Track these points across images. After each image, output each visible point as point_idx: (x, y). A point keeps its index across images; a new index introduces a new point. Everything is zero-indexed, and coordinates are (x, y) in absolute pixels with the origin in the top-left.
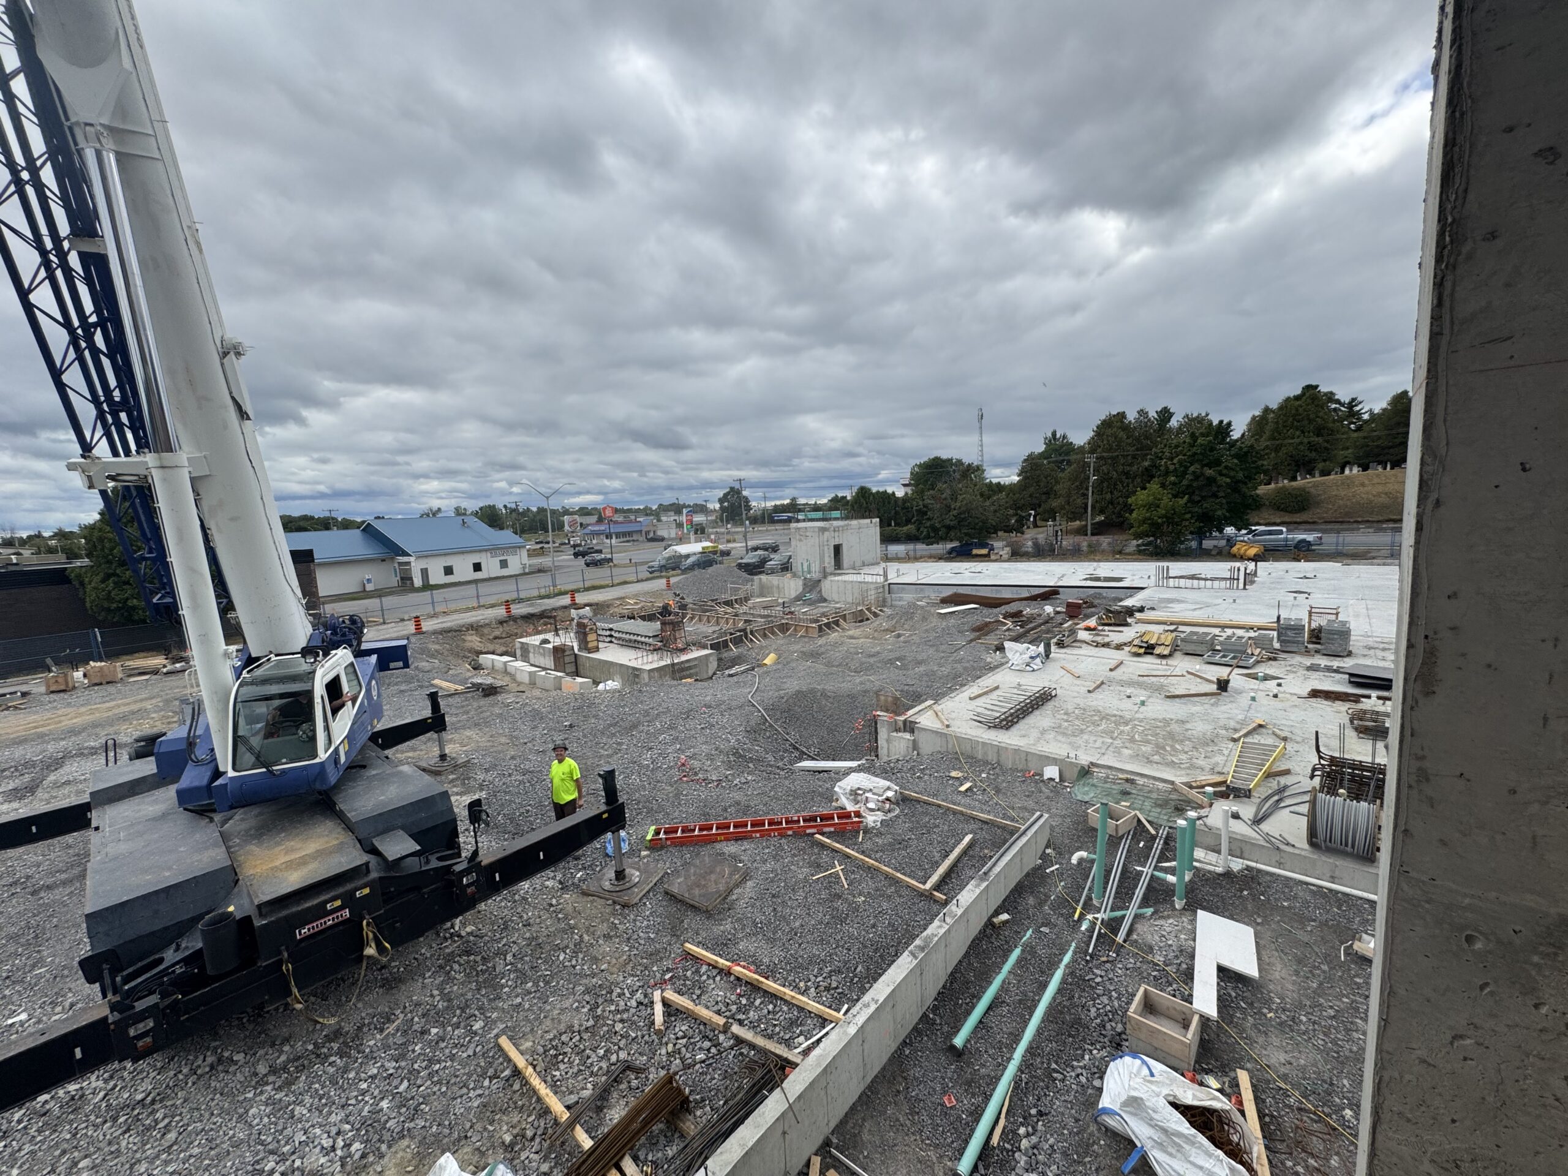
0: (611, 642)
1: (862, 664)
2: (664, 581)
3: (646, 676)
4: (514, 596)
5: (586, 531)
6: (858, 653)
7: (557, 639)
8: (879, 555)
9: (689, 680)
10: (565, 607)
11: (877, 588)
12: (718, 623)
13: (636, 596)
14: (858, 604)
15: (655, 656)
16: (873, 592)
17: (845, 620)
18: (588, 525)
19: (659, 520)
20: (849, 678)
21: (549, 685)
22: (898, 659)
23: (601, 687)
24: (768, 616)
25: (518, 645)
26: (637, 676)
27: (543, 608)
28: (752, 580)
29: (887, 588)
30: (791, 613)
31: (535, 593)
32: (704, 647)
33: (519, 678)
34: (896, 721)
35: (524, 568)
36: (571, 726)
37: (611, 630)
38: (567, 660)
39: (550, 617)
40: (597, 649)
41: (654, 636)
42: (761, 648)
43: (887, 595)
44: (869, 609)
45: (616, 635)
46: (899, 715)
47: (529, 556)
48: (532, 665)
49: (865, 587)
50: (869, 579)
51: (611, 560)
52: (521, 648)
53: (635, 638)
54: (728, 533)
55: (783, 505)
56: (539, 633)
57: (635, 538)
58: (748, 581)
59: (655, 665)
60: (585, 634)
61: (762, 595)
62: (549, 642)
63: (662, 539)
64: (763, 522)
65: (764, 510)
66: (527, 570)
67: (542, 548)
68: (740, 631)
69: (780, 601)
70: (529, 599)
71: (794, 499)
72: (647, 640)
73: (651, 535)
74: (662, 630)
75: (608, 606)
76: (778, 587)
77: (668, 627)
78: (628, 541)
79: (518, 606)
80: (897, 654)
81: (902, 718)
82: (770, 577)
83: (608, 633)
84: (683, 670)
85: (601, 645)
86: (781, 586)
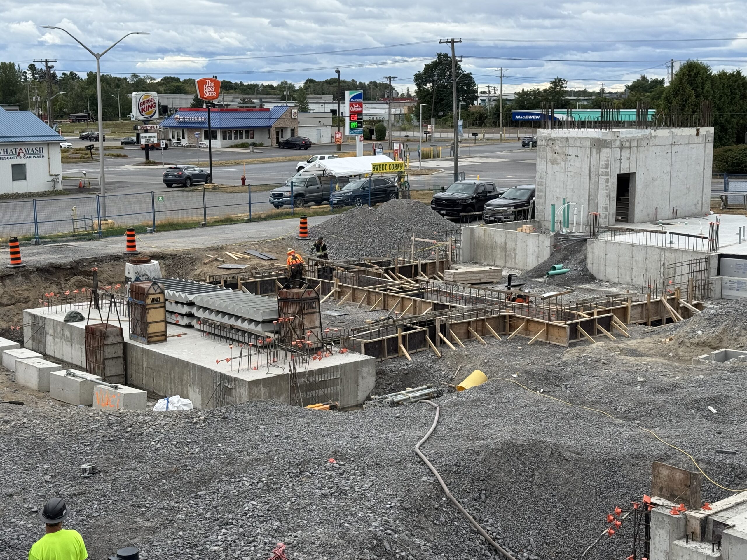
0: (189, 326)
1: (640, 403)
2: (296, 222)
3: (243, 392)
4: (30, 230)
5: (171, 121)
6: (635, 383)
7: (94, 314)
8: (708, 198)
9: (318, 407)
10: (116, 258)
11: (693, 262)
12: (385, 307)
13: (243, 246)
14: (655, 290)
15: (264, 358)
16: (686, 269)
17: (624, 319)
18: (176, 111)
19: (304, 110)
20: (611, 430)
21: (71, 395)
22: (714, 401)
23: (160, 405)
24: (479, 300)
25: (27, 320)
26: (228, 391)
27: (78, 257)
28: (457, 232)
29: (714, 263)
30: (523, 298)
31: (67, 228)
32: (354, 348)
33: (21, 377)
34: (686, 519)
35: (54, 182)
36: (94, 471)
37: (191, 304)
38: (110, 352)
39: (88, 274)
40: (163, 337)
41: (265, 322)
42: (459, 358)
43: (714, 277)
44: (673, 302)
45: (199, 314)
46: (695, 507)
47: (65, 160)
48: (46, 357)
49: (670, 257)
50: (681, 243)
51: (208, 178)
52: (33, 326)
53: (231, 321)
54: (428, 141)
55: (536, 94)
56: (66, 300)
57: (257, 139)
58: (448, 233)
59: (261, 374)
60: (144, 309)
61: (473, 260)
62: (82, 319)
63: (306, 145)
64: (495, 124)
65: (500, 101)
66: (59, 187)
67: (90, 148)
68: (422, 324)
69: (505, 273)
70: (54, 239)
71: (558, 82)
72: (252, 327)
73: (287, 136)
74: (280, 311)
75: (193, 261)
76: (505, 248)
77: (291, 308)
78: (243, 146)
79: (35, 249)
80: (713, 392)
81: (700, 514)
82: (491, 229)
83: (185, 309)
84: (312, 386)
85: (171, 330)
86: (510, 245)
